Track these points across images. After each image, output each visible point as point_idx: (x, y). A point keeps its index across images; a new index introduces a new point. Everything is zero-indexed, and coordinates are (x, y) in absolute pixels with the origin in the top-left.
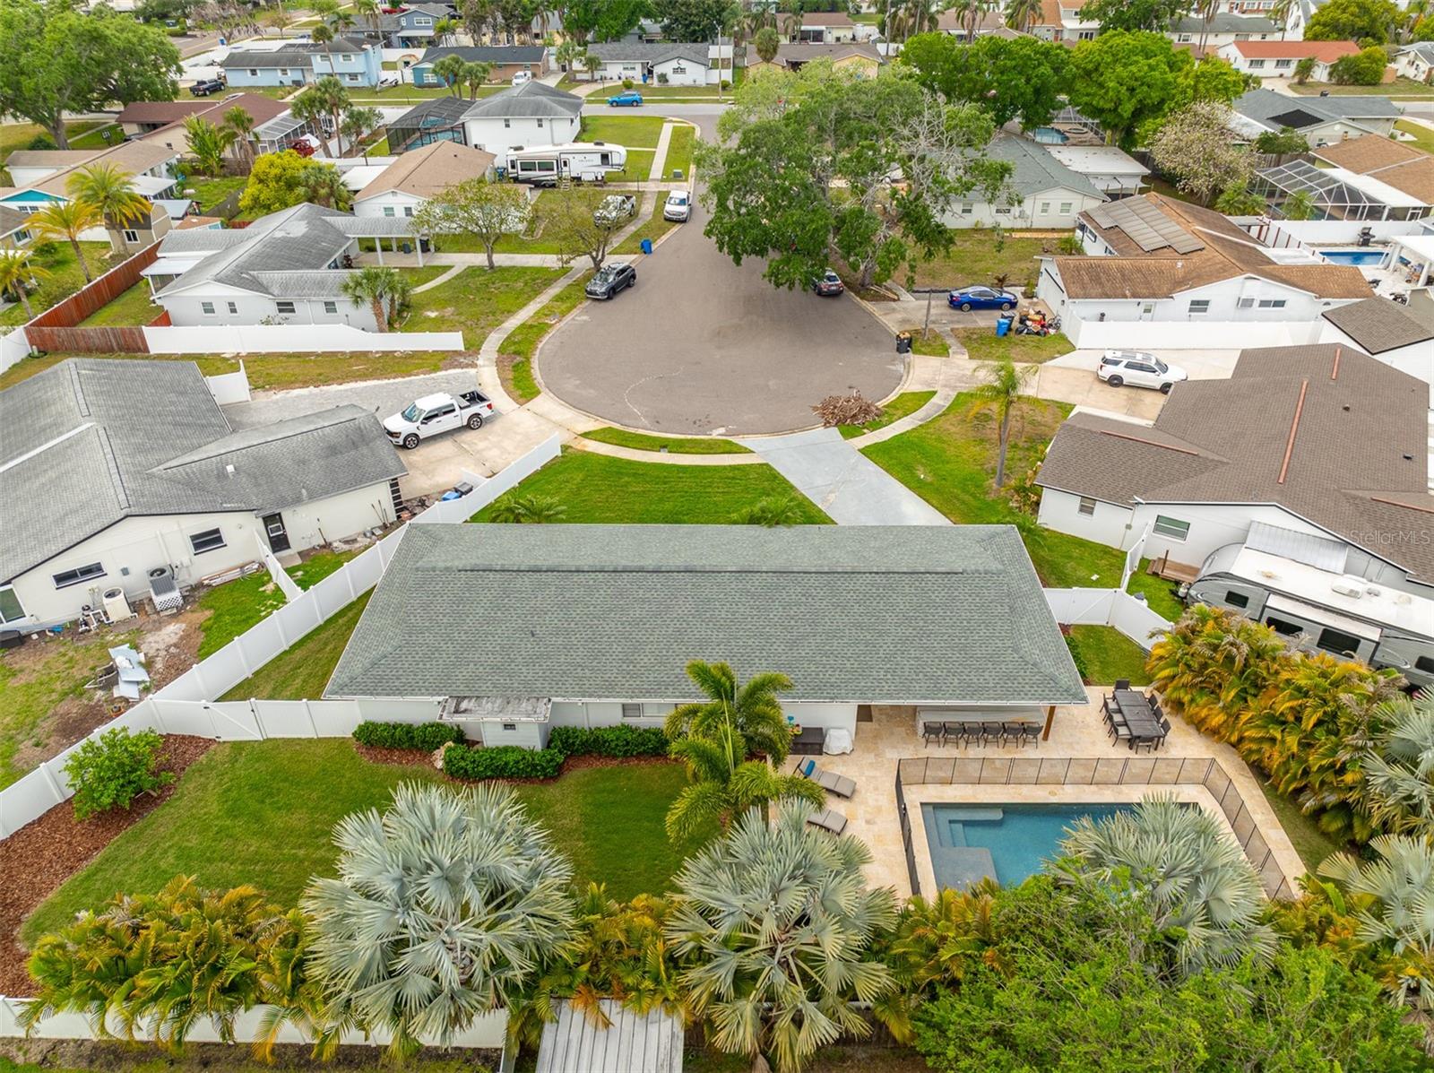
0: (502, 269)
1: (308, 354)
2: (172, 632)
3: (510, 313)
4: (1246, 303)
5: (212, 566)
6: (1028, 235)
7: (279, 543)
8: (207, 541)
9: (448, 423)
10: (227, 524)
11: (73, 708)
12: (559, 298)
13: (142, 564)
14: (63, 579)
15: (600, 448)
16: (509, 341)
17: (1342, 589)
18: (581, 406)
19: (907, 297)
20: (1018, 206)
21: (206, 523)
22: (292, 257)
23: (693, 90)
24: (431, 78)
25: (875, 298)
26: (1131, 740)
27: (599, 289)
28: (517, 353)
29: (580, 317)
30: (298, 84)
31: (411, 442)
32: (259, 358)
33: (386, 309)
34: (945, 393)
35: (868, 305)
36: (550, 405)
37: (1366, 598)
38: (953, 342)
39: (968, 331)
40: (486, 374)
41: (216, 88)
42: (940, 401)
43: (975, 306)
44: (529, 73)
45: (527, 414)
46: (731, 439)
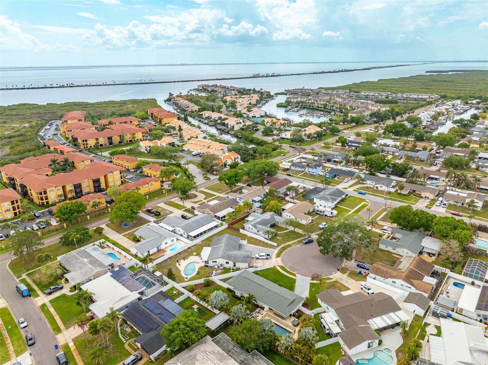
0: (296, 232)
1: (257, 239)
2: (220, 271)
3: (289, 241)
4: (402, 285)
5: (227, 266)
6: (397, 256)
7: (235, 266)
8: (227, 263)
9: (263, 257)
10: (230, 262)
11: (208, 275)
12: (298, 241)
13: (220, 263)
14: (213, 262)
15: (279, 268)
16: (284, 247)
17: (331, 322)
18: (283, 261)
19: (353, 261)
20: (397, 249)
21: (228, 261)
22: (264, 223)
23: (382, 192)
24: (328, 176)
25: (347, 259)
26: (293, 325)
27: (304, 242)
28: (283, 249)
29: (298, 246)
30: (303, 171)
31: (257, 258)
32: (251, 238)
33: (270, 236)
34: (334, 280)
35: (345, 260)
36: (279, 259)
37: (332, 324)
38: (348, 272)
39: (354, 271)
40: (276, 251)
41: (288, 169)
42: (331, 281)
43: (360, 267)
44: (350, 178)
45: (275, 259)
46: (296, 274)
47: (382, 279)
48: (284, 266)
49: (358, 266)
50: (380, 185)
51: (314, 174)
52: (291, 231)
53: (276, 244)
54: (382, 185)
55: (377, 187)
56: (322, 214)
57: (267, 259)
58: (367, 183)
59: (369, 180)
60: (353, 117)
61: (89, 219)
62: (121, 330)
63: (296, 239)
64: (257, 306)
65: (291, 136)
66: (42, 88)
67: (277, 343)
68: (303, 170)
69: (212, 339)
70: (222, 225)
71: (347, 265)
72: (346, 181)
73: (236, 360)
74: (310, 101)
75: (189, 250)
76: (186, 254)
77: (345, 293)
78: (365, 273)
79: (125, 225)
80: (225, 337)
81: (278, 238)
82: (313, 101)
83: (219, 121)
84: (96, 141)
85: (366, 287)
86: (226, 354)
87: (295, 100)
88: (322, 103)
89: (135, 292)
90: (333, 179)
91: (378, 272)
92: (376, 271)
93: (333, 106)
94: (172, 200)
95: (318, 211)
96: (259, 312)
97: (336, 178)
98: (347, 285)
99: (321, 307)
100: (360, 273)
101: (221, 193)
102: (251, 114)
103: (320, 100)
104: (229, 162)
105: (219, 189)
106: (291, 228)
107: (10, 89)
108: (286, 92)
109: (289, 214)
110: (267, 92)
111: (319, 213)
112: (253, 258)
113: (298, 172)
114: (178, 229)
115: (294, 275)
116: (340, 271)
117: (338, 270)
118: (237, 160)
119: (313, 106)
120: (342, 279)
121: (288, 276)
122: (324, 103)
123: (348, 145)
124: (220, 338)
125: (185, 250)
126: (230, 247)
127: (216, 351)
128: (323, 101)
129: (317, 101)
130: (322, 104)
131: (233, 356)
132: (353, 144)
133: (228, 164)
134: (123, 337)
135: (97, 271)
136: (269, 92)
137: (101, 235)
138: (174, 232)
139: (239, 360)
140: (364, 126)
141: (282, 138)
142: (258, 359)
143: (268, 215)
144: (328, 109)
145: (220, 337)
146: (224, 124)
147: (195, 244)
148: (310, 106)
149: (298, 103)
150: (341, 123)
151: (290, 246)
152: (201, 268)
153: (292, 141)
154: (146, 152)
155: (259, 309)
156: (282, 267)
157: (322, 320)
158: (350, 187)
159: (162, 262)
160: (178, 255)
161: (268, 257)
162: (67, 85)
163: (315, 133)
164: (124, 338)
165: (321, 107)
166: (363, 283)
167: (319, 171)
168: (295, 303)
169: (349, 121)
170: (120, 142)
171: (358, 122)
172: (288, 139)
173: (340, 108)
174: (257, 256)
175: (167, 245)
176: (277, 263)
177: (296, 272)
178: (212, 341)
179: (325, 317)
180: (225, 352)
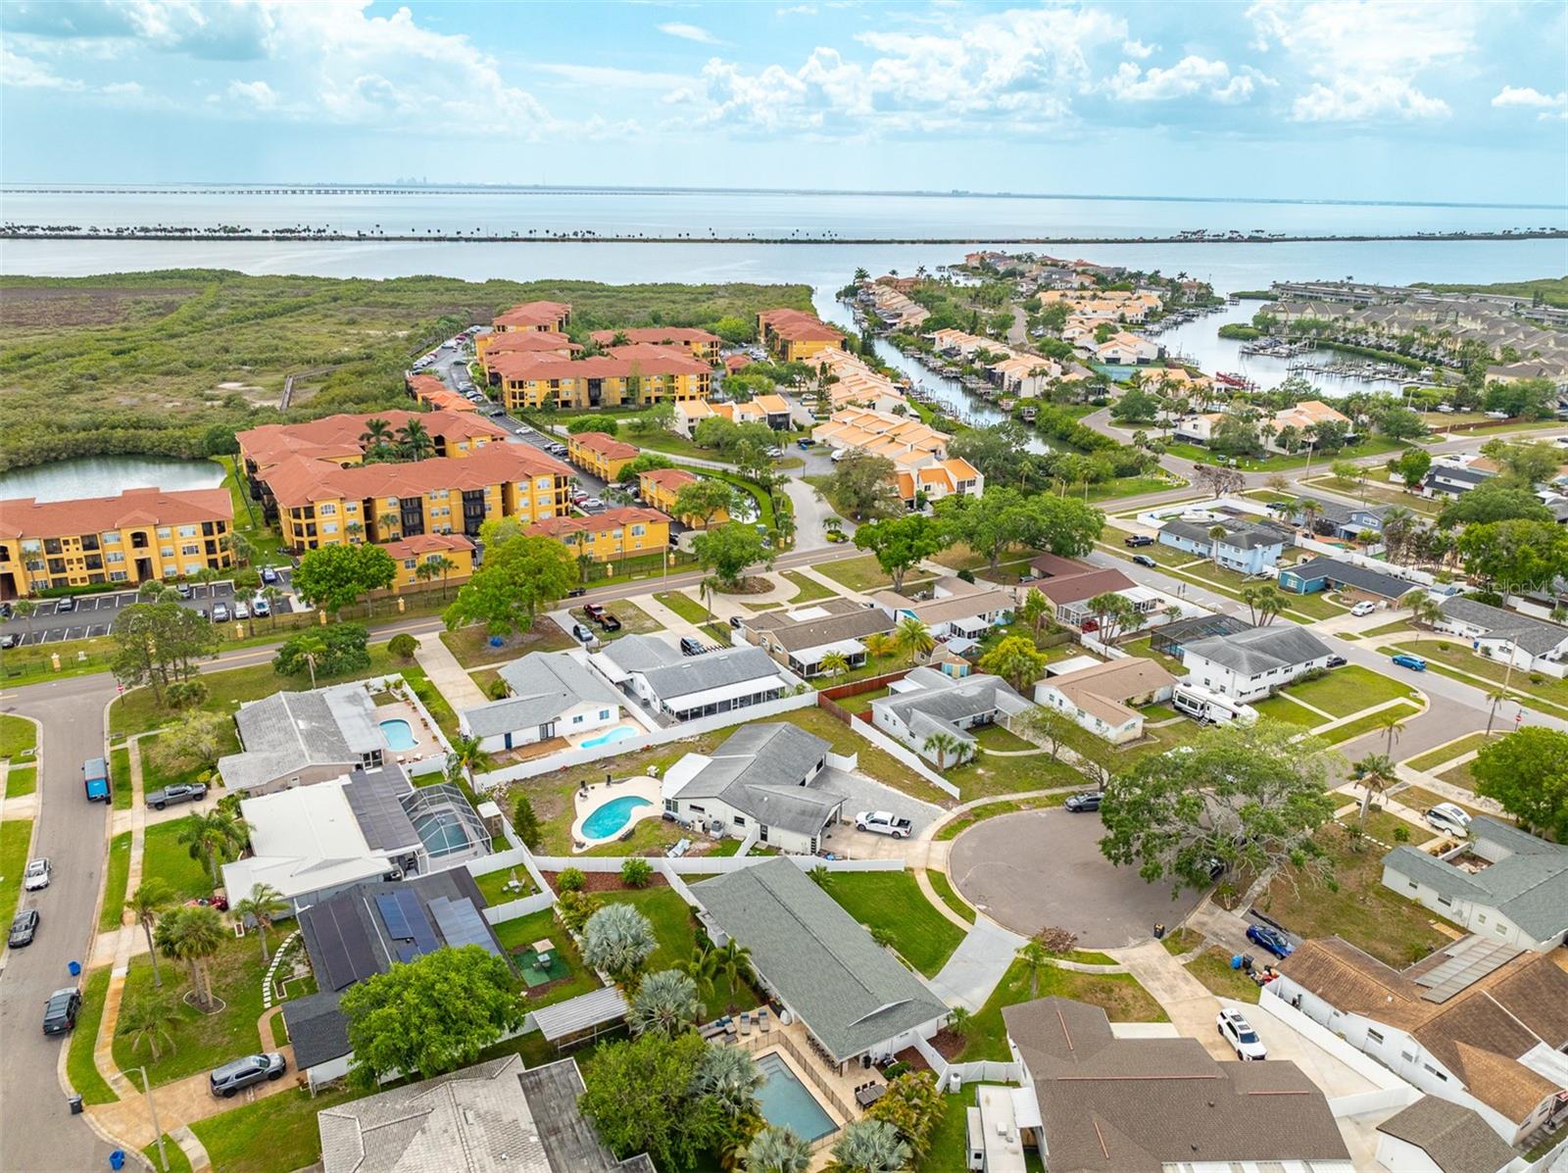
0: (1059, 763)
1: (900, 762)
2: (707, 845)
3: (1016, 791)
4: (1406, 1057)
5: (735, 832)
6: (1445, 930)
7: (764, 837)
9: (882, 828)
10: (748, 820)
11: (656, 849)
12: (1050, 797)
13: (716, 817)
14: (692, 807)
15: (922, 878)
16: (985, 807)
17: (1003, 1129)
18: (953, 857)
19: (1240, 912)
20: (1456, 904)
21: (741, 815)
22: (945, 708)
23: (1499, 671)
24: (1292, 584)
25: (1218, 900)
26: (859, 1102)
27: (1073, 802)
28: (978, 814)
29: (1042, 813)
30: (1201, 556)
31: (861, 828)
32: (882, 754)
33: (949, 760)
34: (1123, 968)
35: (1206, 903)
36: (943, 848)
37: (1003, 1141)
38: (1198, 951)
39: (1222, 952)
40: (946, 816)
41: (1146, 542)
42: (1108, 969)
43: (1258, 942)
44: (1383, 603)
45: (926, 846)
46: (978, 913)
47: (1325, 1009)
48: (948, 875)
49: (1250, 934)
50: (1502, 643)
51: (1243, 569)
52: (1046, 756)
53: (955, 792)
54: (1511, 646)
55: (1487, 651)
56: (1197, 712)
57: (896, 836)
58: (1450, 628)
59: (1463, 617)
60: (1502, 388)
61: (402, 608)
62: (282, 963)
63: (1050, 787)
64: (763, 997)
65: (1213, 430)
66: (505, 240)
67: (740, 1152)
68: (1202, 549)
69: (523, 1070)
70: (800, 691)
71: (1203, 924)
72: (1359, 611)
73: (556, 1170)
74: (1350, 325)
75: (646, 755)
76: (628, 765)
77: (1122, 1030)
78: (1268, 968)
79: (495, 644)
80: (572, 1076)
81: (980, 771)
82: (1361, 324)
83: (977, 365)
84: (550, 390)
85: (1236, 1025)
86: (534, 1139)
87: (1293, 317)
88: (1396, 331)
89: (381, 852)
90: (1311, 599)
91: (1315, 977)
92: (1311, 971)
93: (1435, 347)
94: (683, 590)
95: (1182, 699)
96: (755, 1021)
97: (1325, 597)
98: (1164, 1000)
99: (1009, 1058)
100: (1246, 965)
101: (857, 590)
102: (1104, 352)
103: (1390, 323)
104: (938, 492)
105: (858, 577)
106: (1047, 746)
107: (421, 239)
108: (1276, 292)
109: (1059, 695)
110: (1201, 286)
111: (1186, 707)
112: (848, 823)
113: (1181, 556)
114: (640, 680)
115: (970, 917)
116: (1164, 943)
117: (1159, 934)
118: (968, 490)
119: (1358, 344)
120: (1155, 974)
121: (939, 915)
122: (1405, 332)
123: (1431, 483)
124: (551, 1076)
125: (632, 753)
126: (771, 768)
127: (506, 1119)
128: (1402, 326)
129: (1374, 324)
130: (1394, 337)
131: (557, 1152)
132: (1454, 482)
133: (930, 499)
134: (272, 988)
135: (310, 762)
136: (1208, 286)
137: (406, 662)
138: (627, 688)
140: (1543, 424)
141: (1180, 437)
143: (972, 686)
144: (1415, 356)
145: (554, 1071)
146: (989, 376)
147: (676, 739)
148: (1347, 341)
149: (1302, 327)
150: (1445, 407)
151: (1009, 807)
152: (648, 822)
153: (1216, 448)
154: (689, 436)
155: (766, 1008)
156: (938, 880)
157: (971, 1111)
158: (1368, 634)
159: (536, 777)
160: (598, 766)
161: (902, 831)
162: (576, 234)
163: (1309, 430)
164: (273, 994)
165: (1390, 349)
166: (1233, 1007)
167: (1266, 561)
168: (897, 1016)
169: (1480, 403)
170: (624, 401)
171: (1519, 407)
172: (1200, 442)
173: (1464, 355)
174: (861, 818)
175: (579, 727)
176: (928, 859)
177: (983, 907)
178: (520, 1076)
179: (988, 1101)
180: (535, 1131)
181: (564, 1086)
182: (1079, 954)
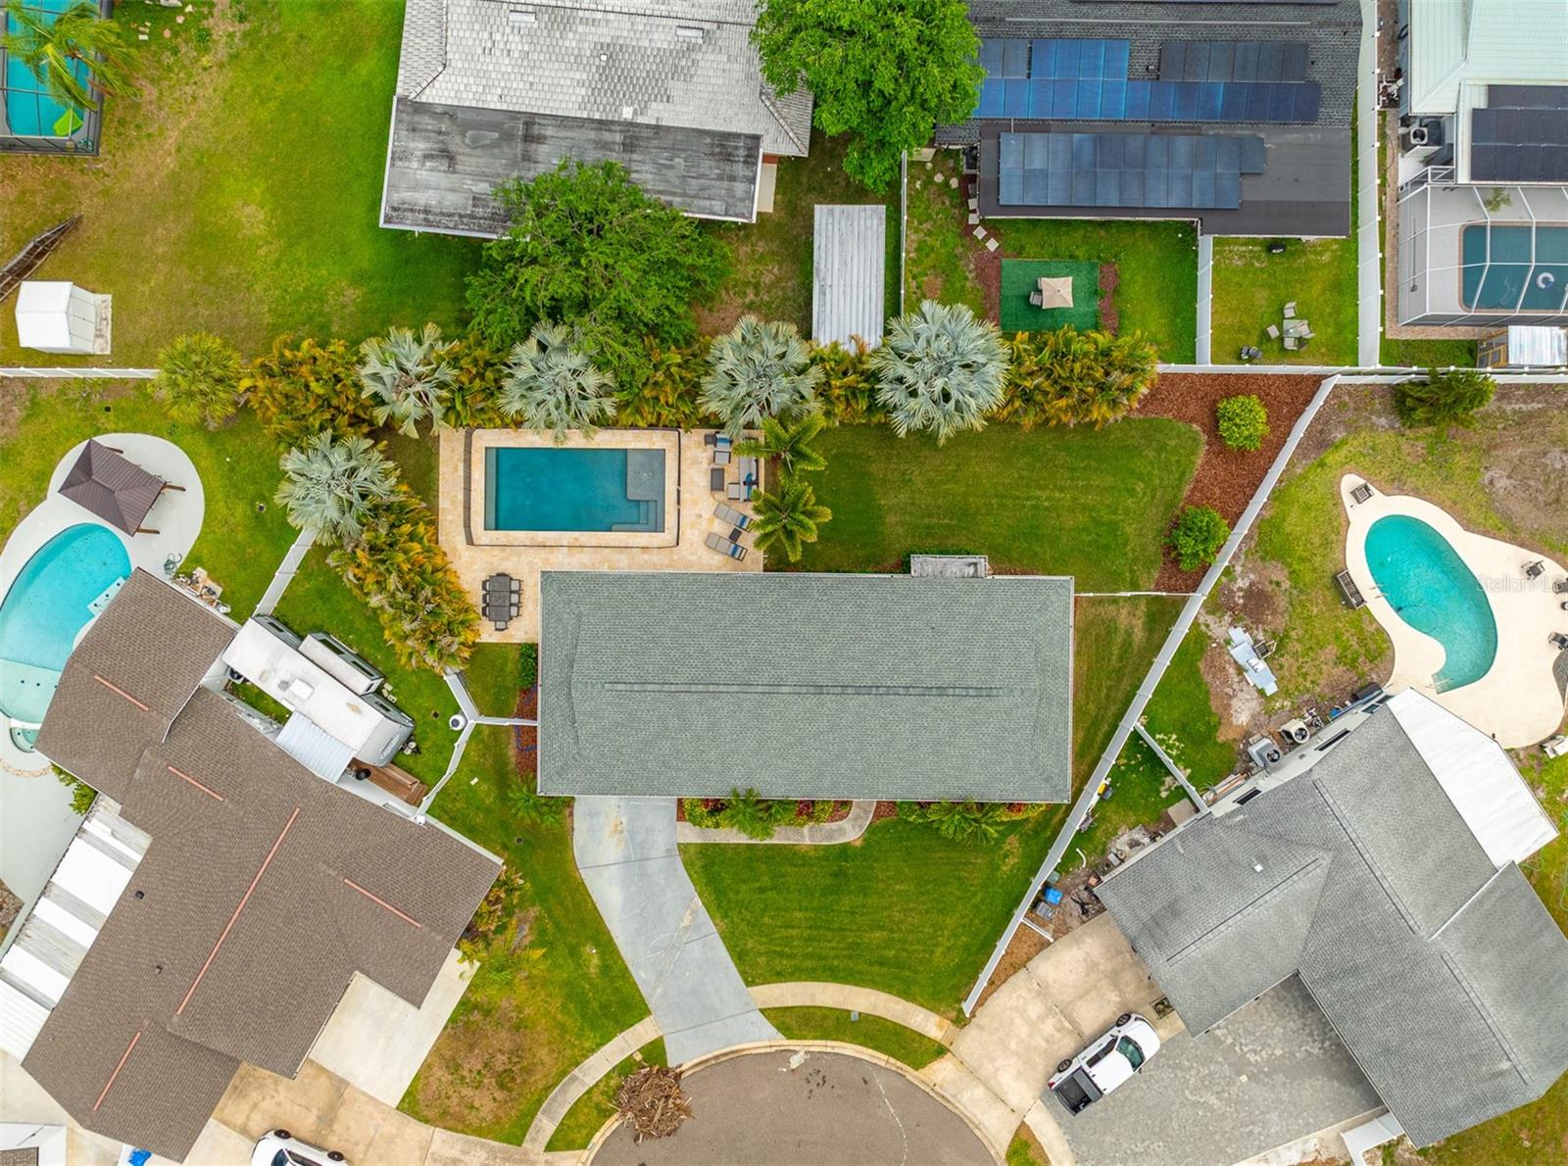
2: (1241, 714)
15: (928, 1023)
31: (1123, 1017)
36: (991, 1124)
42: (545, 1125)
45: (1014, 1100)
46: (783, 1042)
48: (911, 1074)
57: (1065, 1066)
69: (765, 148)
73: (564, 122)
80: (718, 206)
86: (627, 113)
96: (732, 533)
115: (792, 1021)
121: (814, 975)
124: (732, 178)
127: (676, 87)
131: (592, 135)
139: (549, 132)
142: (476, 200)
156: (917, 1050)
157: (361, 682)
177: (795, 1062)
178: (757, 138)
179: (356, 709)
180: (640, 120)
181: (703, 189)
182: (605, 1114)
